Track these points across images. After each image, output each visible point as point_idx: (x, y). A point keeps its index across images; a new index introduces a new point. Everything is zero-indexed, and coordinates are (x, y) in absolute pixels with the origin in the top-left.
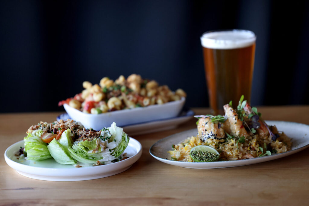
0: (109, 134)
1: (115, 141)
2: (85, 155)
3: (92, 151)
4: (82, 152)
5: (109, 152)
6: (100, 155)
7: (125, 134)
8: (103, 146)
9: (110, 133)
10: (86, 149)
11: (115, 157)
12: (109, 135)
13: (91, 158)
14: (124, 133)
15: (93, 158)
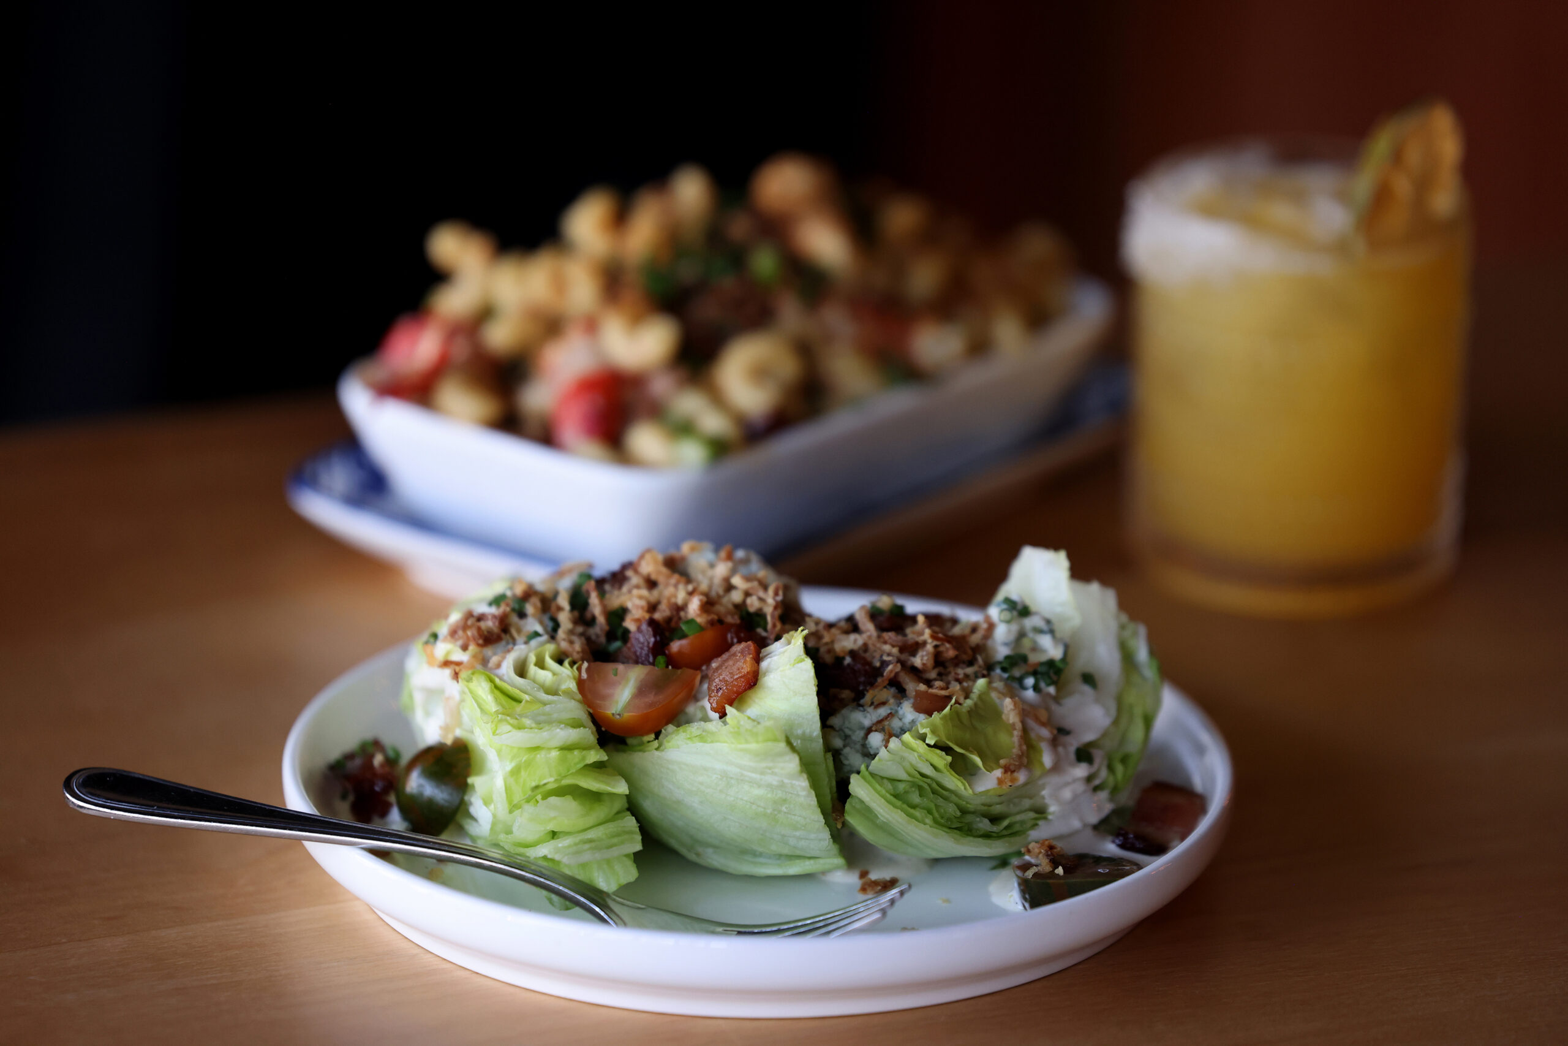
0: (1046, 641)
1: (1089, 679)
2: (952, 810)
3: (998, 773)
4: (934, 792)
5: (1081, 771)
6: (1031, 798)
7: (1131, 626)
8: (1045, 733)
9: (1052, 632)
10: (961, 767)
11: (1112, 799)
12: (1051, 649)
13: (985, 825)
14: (1124, 618)
15: (994, 819)
